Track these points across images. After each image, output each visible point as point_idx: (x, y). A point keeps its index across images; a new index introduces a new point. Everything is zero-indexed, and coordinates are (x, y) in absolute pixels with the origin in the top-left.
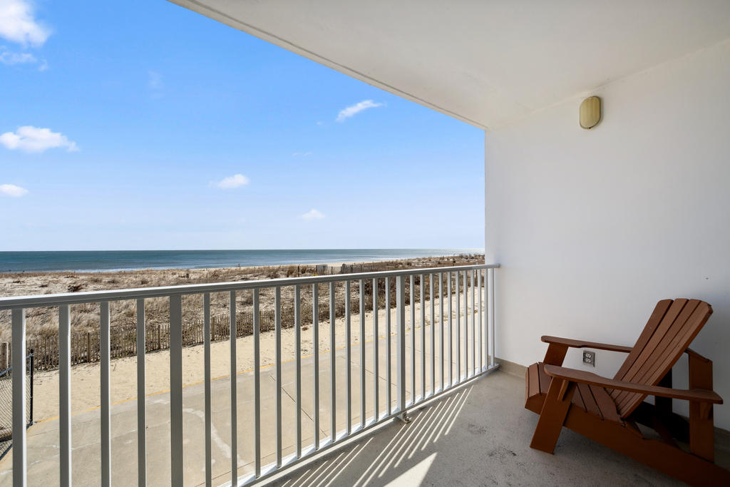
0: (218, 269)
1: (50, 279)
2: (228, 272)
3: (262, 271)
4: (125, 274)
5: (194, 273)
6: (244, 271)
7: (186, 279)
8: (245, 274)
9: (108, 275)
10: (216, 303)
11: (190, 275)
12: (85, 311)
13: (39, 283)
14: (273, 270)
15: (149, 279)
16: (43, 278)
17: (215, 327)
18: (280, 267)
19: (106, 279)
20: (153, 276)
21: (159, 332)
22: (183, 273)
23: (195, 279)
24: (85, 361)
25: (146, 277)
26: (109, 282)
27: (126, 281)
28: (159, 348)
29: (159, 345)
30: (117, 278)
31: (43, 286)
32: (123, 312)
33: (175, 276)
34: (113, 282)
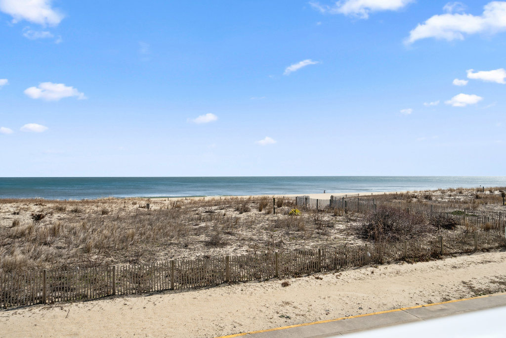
0: (180, 199)
1: (21, 206)
2: (190, 203)
3: (229, 202)
4: (87, 202)
5: (155, 203)
6: (209, 202)
7: (146, 210)
8: (209, 206)
9: (72, 203)
10: (176, 242)
11: (151, 205)
12: (45, 244)
13: (12, 210)
14: (242, 201)
15: (110, 209)
16: (16, 205)
17: (175, 272)
18: (250, 198)
19: (70, 208)
20: (114, 205)
21: (114, 275)
22: (144, 203)
23: (155, 210)
24: (41, 303)
25: (107, 206)
26: (72, 211)
27: (88, 211)
28: (114, 294)
29: (114, 290)
30: (80, 207)
31: (15, 213)
32: (80, 247)
33: (135, 207)
34: (76, 211)
